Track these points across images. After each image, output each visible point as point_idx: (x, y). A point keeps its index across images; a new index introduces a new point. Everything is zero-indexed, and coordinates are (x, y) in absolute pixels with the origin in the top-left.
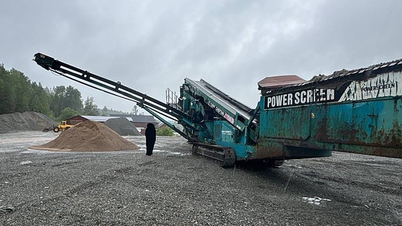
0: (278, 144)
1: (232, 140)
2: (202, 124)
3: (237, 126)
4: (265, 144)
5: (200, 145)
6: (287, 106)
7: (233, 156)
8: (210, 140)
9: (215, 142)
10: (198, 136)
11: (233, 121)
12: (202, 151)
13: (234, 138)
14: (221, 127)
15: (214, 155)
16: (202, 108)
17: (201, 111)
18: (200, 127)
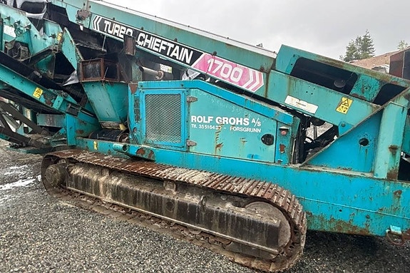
5: (78, 163)
8: (133, 149)
9: (152, 152)
10: (60, 128)
11: (254, 82)
12: (101, 186)
13: (282, 147)
14: (189, 102)
15: (187, 213)
16: (63, 40)
17: (63, 49)
18: (64, 100)
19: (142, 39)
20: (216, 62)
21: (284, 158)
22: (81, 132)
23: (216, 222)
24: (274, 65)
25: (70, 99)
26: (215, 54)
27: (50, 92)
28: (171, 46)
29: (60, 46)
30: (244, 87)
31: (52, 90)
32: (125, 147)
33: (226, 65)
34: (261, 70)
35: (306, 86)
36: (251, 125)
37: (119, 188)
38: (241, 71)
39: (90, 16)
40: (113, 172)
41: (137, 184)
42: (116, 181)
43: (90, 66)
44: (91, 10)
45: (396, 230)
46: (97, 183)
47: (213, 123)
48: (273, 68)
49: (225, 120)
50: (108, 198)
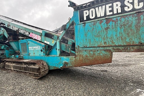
0: (104, 52)
1: (42, 54)
2: (6, 44)
3: (45, 42)
4: (85, 54)
5: (7, 62)
6: (113, 14)
7: (47, 68)
8: (17, 56)
9: (23, 57)
10: (4, 54)
11: (39, 38)
12: (11, 66)
13: (44, 52)
14: (28, 44)
15: (25, 69)
16: (4, 32)
17: (4, 34)
18: (5, 46)
19: (20, 30)
20: (33, 34)
21: (44, 54)
22: (11, 54)
23: (29, 70)
24: (42, 34)
25: (7, 46)
26: (32, 33)
27: (1, 45)
28: (25, 31)
29: (4, 33)
30: (38, 40)
31: (1, 44)
32: (14, 56)
33: (34, 35)
34: (40, 36)
35: (47, 38)
36: (39, 48)
37: (14, 66)
38: (37, 36)
39: (10, 25)
40: (14, 62)
41: (18, 64)
42: (14, 64)
43: (10, 38)
44: (10, 24)
45: (61, 66)
46: (10, 65)
47: (33, 48)
48: (42, 35)
49: (35, 47)
50: (12, 69)
